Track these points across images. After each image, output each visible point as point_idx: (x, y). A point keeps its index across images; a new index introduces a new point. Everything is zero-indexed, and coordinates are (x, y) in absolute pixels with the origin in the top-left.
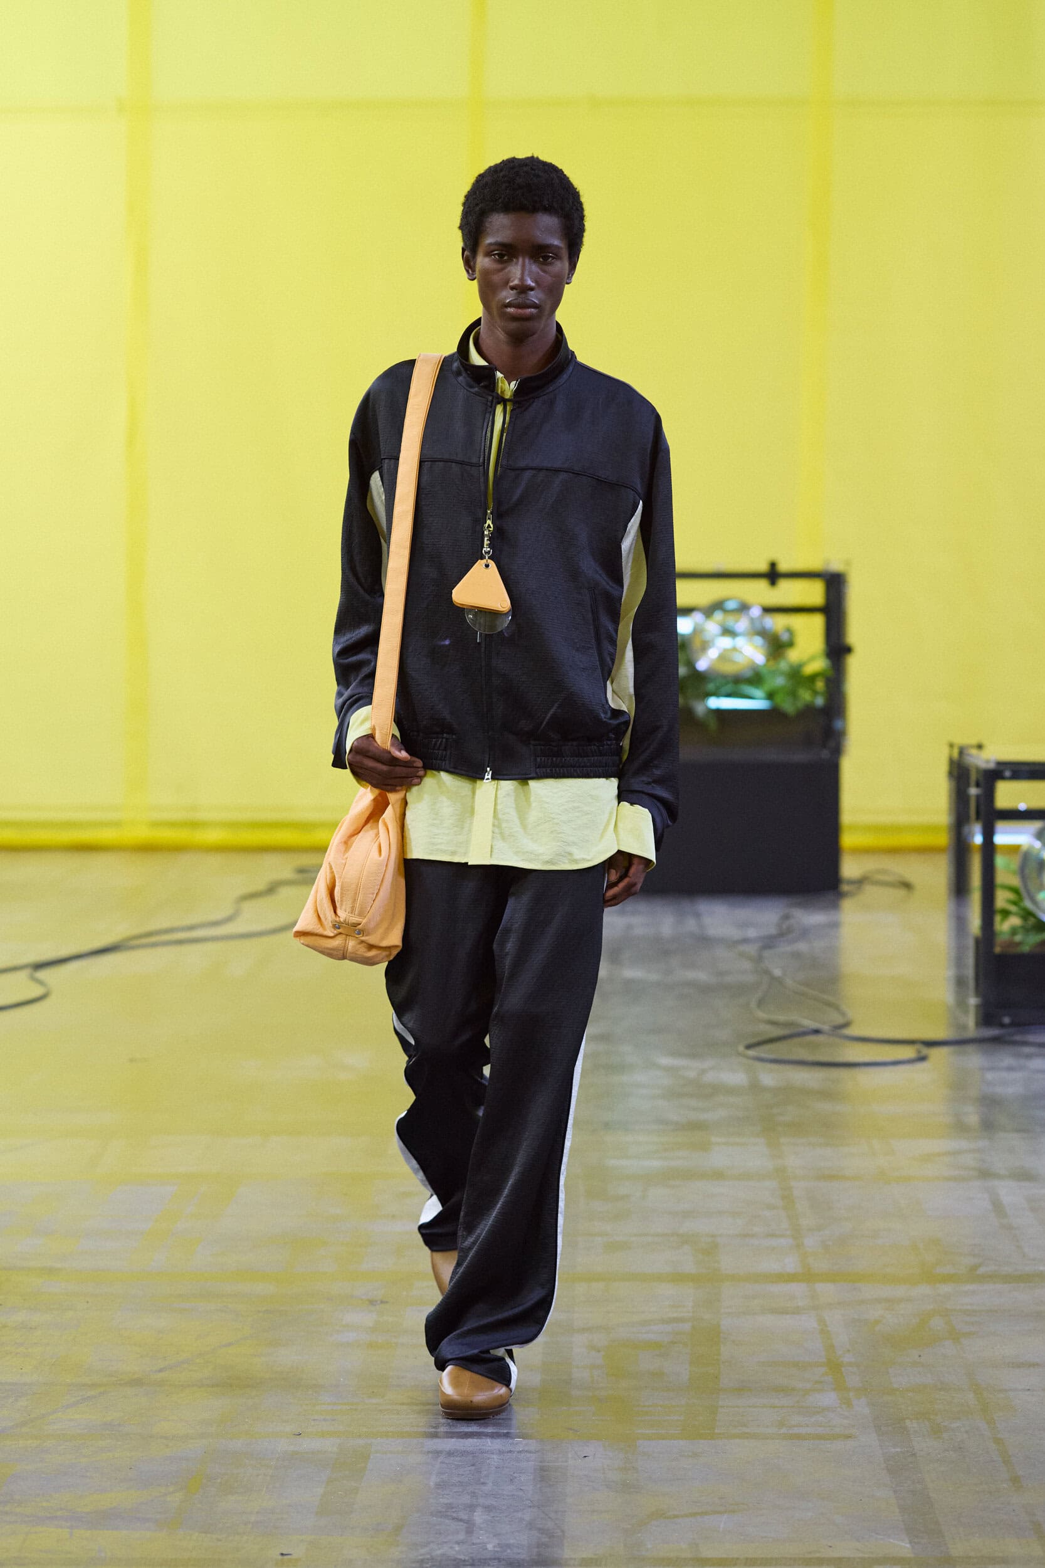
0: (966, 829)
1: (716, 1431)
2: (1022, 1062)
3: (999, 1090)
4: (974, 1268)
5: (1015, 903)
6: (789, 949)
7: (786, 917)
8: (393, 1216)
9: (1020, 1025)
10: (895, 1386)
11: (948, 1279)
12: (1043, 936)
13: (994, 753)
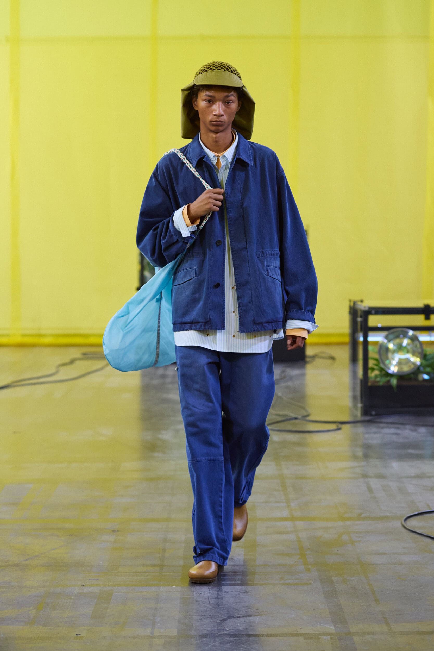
0: (356, 335)
1: (255, 582)
2: (380, 430)
3: (370, 442)
4: (360, 514)
5: (376, 365)
6: (284, 384)
7: (283, 372)
8: (122, 496)
9: (379, 415)
10: (328, 563)
11: (349, 519)
12: (388, 378)
13: (368, 304)
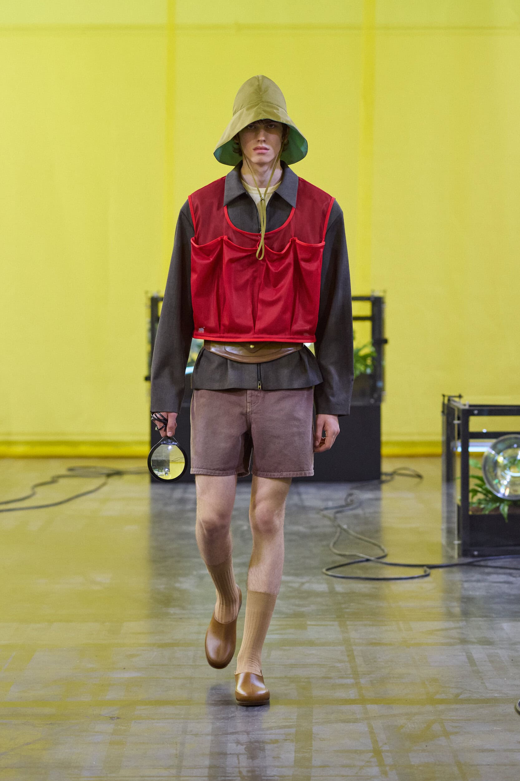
0: (452, 444)
2: (486, 577)
3: (472, 593)
4: (457, 695)
5: (480, 486)
6: (351, 513)
7: (350, 495)
8: (124, 669)
9: (483, 556)
10: (413, 763)
11: (442, 701)
12: (498, 504)
13: (468, 400)
